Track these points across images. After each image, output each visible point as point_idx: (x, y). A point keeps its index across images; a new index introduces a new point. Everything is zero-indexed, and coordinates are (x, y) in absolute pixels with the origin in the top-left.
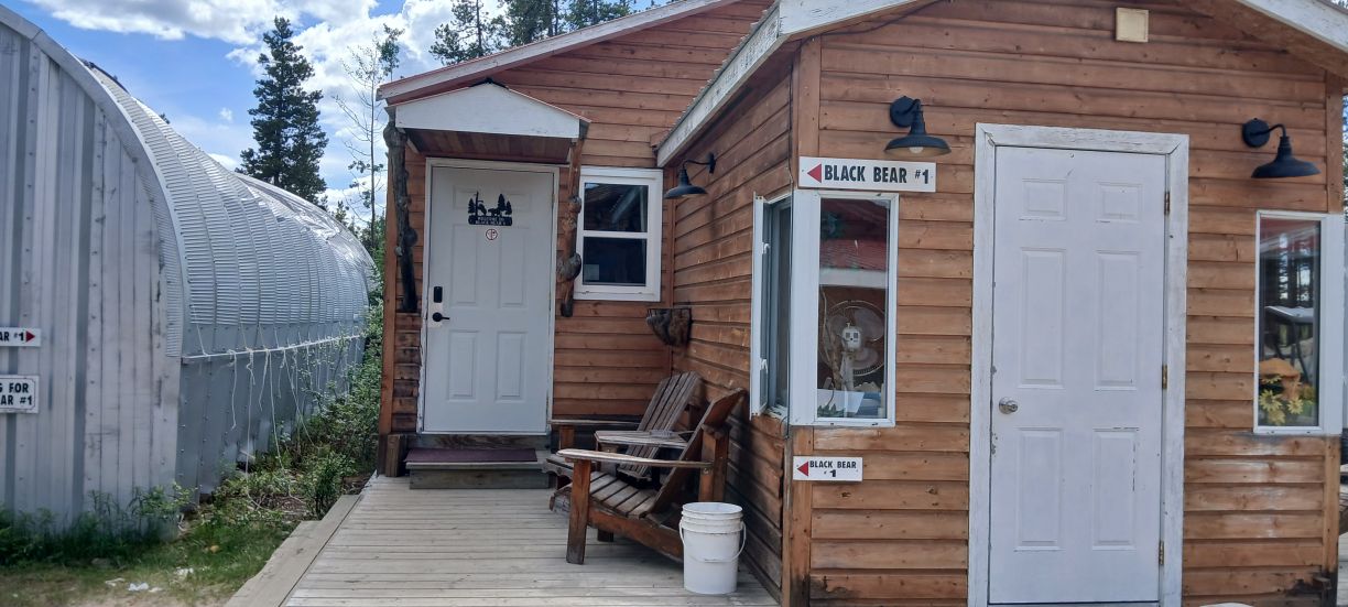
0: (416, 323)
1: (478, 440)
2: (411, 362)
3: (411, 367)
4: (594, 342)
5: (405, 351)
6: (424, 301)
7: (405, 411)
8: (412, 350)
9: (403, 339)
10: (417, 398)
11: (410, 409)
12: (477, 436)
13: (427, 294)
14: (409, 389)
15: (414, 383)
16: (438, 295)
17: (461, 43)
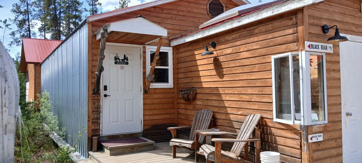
0: (99, 98)
1: (120, 136)
2: (97, 112)
3: (97, 113)
4: (155, 101)
5: (95, 108)
6: (101, 90)
7: (96, 129)
8: (97, 107)
9: (94, 104)
10: (100, 124)
11: (97, 128)
12: (120, 135)
13: (102, 88)
14: (97, 121)
15: (99, 119)
16: (105, 88)
17: (21, 9)
